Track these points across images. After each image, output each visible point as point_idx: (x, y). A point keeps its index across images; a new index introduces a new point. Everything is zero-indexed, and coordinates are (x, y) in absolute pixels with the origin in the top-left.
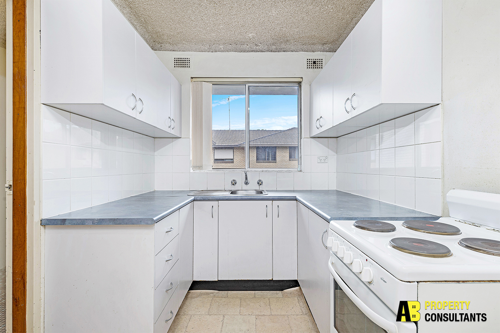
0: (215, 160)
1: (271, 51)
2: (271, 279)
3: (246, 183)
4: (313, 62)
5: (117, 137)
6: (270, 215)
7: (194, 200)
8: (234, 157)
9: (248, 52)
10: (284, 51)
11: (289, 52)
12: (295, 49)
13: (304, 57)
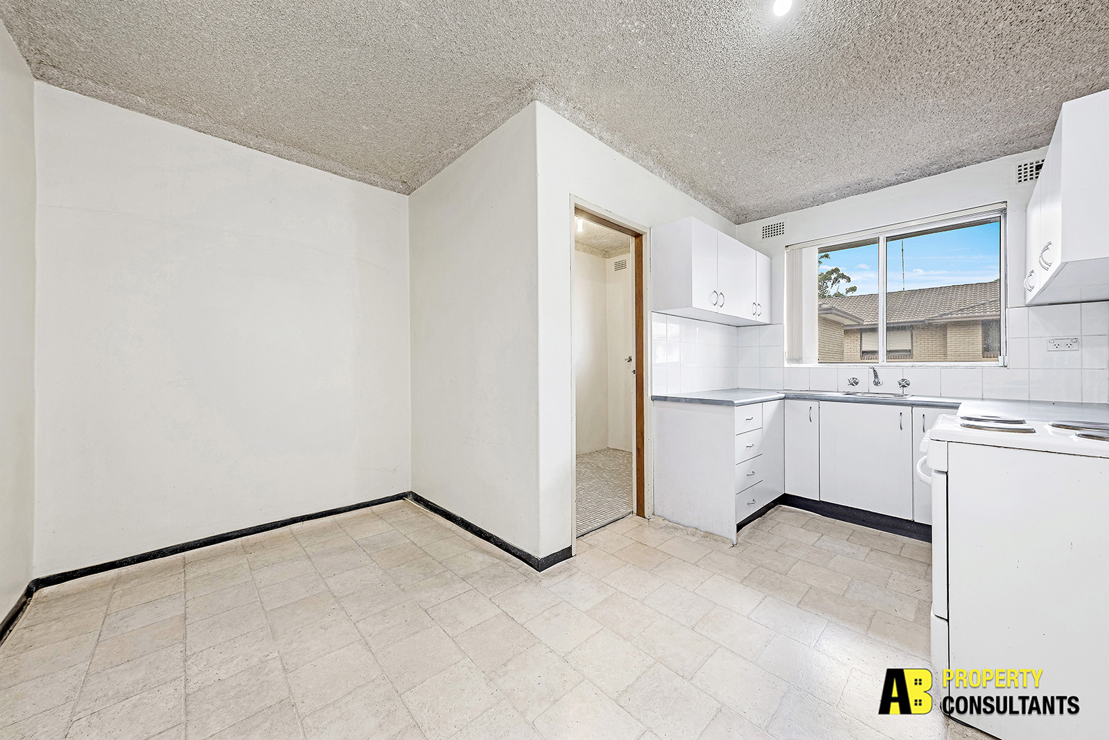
0: (863, 352)
1: (929, 175)
2: (910, 518)
3: (877, 384)
4: (1035, 167)
5: (698, 329)
6: (907, 427)
7: (784, 398)
8: (912, 347)
9: (881, 188)
10: (959, 167)
11: (972, 166)
12: (985, 157)
13: (1009, 165)
